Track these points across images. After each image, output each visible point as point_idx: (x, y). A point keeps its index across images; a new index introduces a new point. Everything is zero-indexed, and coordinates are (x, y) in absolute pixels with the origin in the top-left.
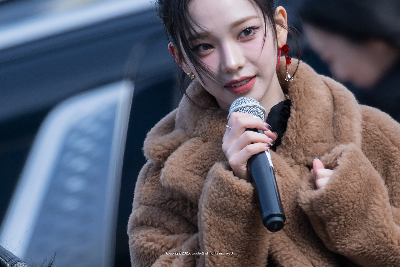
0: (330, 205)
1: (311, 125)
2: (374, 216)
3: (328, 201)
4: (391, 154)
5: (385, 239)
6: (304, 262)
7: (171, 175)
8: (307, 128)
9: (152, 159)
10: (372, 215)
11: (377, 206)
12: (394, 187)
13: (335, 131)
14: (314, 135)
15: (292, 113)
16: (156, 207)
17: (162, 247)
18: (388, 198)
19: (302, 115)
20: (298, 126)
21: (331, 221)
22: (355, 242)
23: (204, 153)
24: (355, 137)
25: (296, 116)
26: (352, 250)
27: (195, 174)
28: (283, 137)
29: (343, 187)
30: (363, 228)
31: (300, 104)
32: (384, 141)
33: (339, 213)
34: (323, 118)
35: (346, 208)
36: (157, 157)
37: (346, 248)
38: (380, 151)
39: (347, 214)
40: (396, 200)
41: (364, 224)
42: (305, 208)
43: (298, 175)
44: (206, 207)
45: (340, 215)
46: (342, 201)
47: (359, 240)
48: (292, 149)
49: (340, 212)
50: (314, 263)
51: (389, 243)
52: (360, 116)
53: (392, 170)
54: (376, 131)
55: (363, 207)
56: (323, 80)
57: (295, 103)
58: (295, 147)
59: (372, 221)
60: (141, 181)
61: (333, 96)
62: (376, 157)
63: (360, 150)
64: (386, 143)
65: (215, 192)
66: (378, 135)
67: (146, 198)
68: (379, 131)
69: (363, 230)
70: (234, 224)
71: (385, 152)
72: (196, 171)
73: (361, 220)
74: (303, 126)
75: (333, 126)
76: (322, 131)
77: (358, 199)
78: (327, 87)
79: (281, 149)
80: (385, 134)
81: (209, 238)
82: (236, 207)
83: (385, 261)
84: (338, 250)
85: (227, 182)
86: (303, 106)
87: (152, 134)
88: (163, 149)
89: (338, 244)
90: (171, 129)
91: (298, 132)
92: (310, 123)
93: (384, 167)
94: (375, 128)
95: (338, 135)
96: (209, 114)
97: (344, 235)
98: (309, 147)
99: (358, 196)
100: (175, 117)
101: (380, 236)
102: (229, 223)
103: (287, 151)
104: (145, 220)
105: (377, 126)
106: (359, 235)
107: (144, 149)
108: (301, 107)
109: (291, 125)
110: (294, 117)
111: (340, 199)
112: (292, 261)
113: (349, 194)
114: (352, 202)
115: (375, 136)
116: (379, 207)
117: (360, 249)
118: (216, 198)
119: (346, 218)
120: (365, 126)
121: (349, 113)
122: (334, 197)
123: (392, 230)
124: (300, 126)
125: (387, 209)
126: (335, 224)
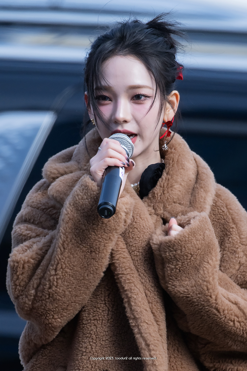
0: (174, 250)
1: (175, 189)
2: (204, 272)
3: (173, 247)
4: (229, 229)
5: (207, 292)
6: (141, 290)
8: (172, 190)
9: (47, 179)
10: (203, 270)
12: (224, 256)
13: (192, 199)
14: (175, 197)
15: (164, 175)
16: (39, 210)
18: (218, 263)
19: (171, 179)
20: (165, 186)
21: (170, 264)
22: (184, 287)
24: (205, 208)
25: (166, 179)
26: (179, 292)
28: (151, 191)
29: (188, 241)
30: (193, 278)
31: (172, 170)
32: (227, 218)
33: (179, 260)
34: (186, 186)
35: (185, 257)
37: (175, 289)
38: (221, 224)
39: (184, 262)
40: (223, 266)
41: (195, 275)
42: (154, 247)
43: (153, 223)
45: (179, 261)
46: (184, 251)
47: (187, 287)
48: (155, 202)
49: (180, 259)
50: (147, 293)
51: (209, 296)
52: (214, 192)
53: (227, 241)
54: (223, 207)
55: (198, 262)
56: (194, 157)
57: (168, 168)
58: (158, 201)
59: (202, 275)
61: (198, 171)
62: (218, 227)
63: (208, 217)
64: (227, 220)
66: (223, 211)
68: (226, 208)
69: (193, 279)
71: (225, 226)
73: (193, 271)
74: (169, 187)
75: (191, 194)
76: (182, 196)
77: (197, 254)
78: (196, 163)
79: (147, 200)
80: (229, 212)
83: (201, 309)
84: (169, 288)
86: (173, 173)
87: (52, 160)
88: (58, 174)
89: (170, 284)
90: (68, 160)
91: (163, 191)
92: (175, 187)
93: (221, 237)
94: (223, 205)
95: (193, 203)
97: (176, 278)
98: (169, 205)
99: (197, 252)
101: (204, 288)
103: (151, 202)
105: (225, 204)
106: (188, 283)
109: (160, 184)
110: (164, 178)
111: (184, 249)
112: (132, 287)
113: (191, 248)
114: (191, 254)
115: (221, 211)
116: (210, 267)
117: (186, 293)
119: (182, 265)
120: (216, 201)
121: (207, 188)
122: (179, 246)
123: (214, 287)
124: (166, 187)
125: (216, 270)
126: (173, 267)
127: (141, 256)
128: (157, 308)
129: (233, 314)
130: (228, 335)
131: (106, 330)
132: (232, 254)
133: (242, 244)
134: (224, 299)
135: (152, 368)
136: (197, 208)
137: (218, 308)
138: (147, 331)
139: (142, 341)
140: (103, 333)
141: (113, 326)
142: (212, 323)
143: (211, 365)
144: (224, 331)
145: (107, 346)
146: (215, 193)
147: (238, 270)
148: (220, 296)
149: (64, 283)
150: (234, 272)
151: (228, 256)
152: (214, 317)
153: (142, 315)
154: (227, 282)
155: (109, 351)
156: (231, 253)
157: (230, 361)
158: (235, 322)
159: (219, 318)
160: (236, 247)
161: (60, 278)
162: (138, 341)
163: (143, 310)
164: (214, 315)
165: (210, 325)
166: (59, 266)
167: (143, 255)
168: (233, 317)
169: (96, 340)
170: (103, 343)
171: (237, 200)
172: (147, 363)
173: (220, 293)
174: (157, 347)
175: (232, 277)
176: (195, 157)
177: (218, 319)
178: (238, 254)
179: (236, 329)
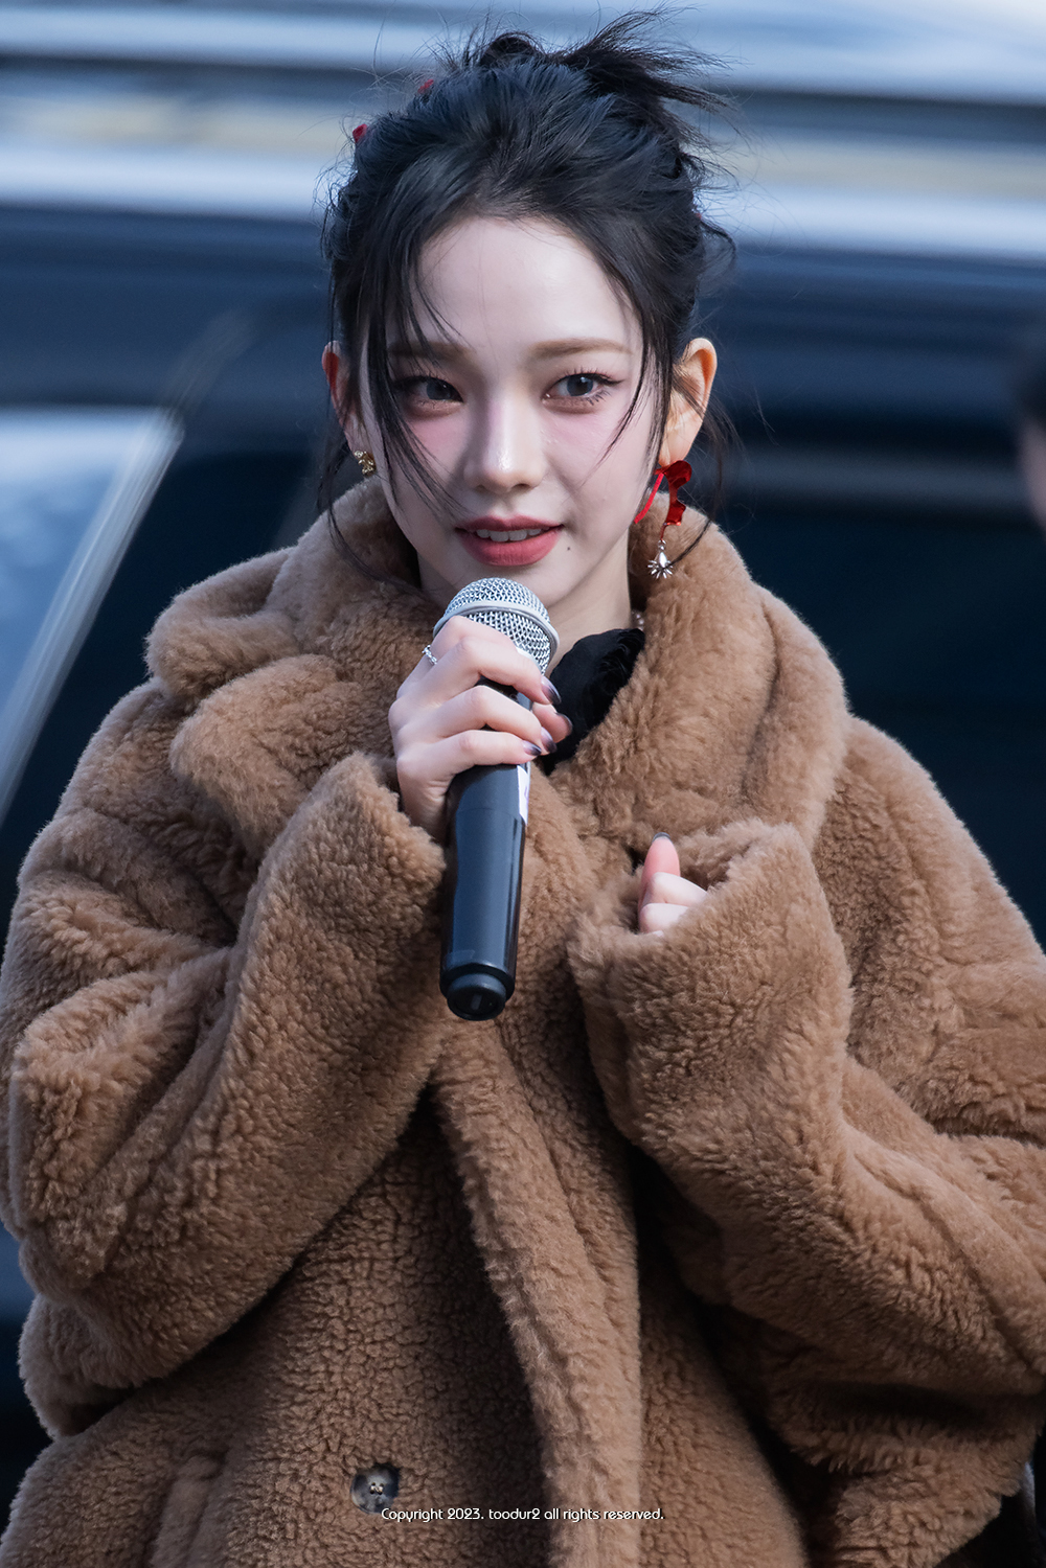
0: (663, 992)
1: (682, 730)
2: (784, 1071)
3: (661, 978)
4: (899, 897)
5: (797, 1150)
6: (528, 1140)
7: (208, 746)
8: (668, 736)
9: (165, 677)
10: (782, 1063)
11: (804, 1042)
12: (876, 1001)
13: (749, 772)
14: (683, 765)
15: (638, 677)
16: (130, 828)
17: (111, 955)
18: (845, 1029)
19: (667, 692)
20: (642, 721)
21: (650, 1043)
22: (703, 1130)
23: (329, 709)
24: (803, 810)
25: (646, 690)
26: (686, 1151)
27: (282, 765)
28: (588, 739)
29: (720, 950)
30: (741, 1096)
31: (671, 656)
32: (890, 850)
33: (683, 1028)
34: (727, 720)
35: (710, 1019)
36: (181, 678)
37: (670, 1140)
38: (867, 876)
39: (705, 1038)
40: (868, 1041)
41: (748, 1083)
42: (583, 976)
43: (594, 871)
44: (282, 877)
45: (684, 1034)
46: (705, 993)
47: (717, 1129)
48: (600, 784)
49: (687, 1026)
50: (558, 1152)
51: (807, 1165)
52: (839, 749)
53: (887, 946)
54: (876, 812)
55: (762, 1032)
56: (763, 606)
57: (655, 646)
58: (612, 781)
59: (775, 1083)
60: (108, 734)
61: (778, 663)
62: (851, 890)
63: (807, 856)
64: (892, 859)
65: (326, 841)
66: (876, 827)
67: (109, 792)
68: (886, 814)
69: (739, 1100)
70: (352, 956)
71: (881, 884)
72: (287, 755)
73: (743, 1068)
74: (656, 726)
75: (749, 754)
76: (710, 759)
77: (756, 1003)
78: (769, 631)
79: (568, 775)
80: (900, 831)
81: (262, 974)
82: (374, 909)
83: (773, 1219)
85: (373, 821)
86: (676, 667)
87: (191, 603)
88: (209, 659)
89: (649, 1121)
90: (251, 605)
91: (636, 739)
92: (682, 723)
93: (863, 931)
94: (874, 801)
95: (756, 787)
96: (383, 598)
97: (674, 1099)
98: (656, 796)
99: (759, 994)
100: (277, 572)
101: (784, 1136)
102: (336, 948)
103: (586, 786)
104: (84, 856)
105: (883, 798)
106: (722, 1112)
107: (151, 638)
108: (671, 665)
109: (623, 710)
110: (639, 688)
111: (701, 984)
112: (490, 1126)
113: (733, 979)
114: (733, 1004)
115: (868, 826)
116: (810, 1048)
117: (710, 1157)
118: (321, 860)
119: (698, 1050)
120: (847, 785)
121: (812, 730)
122: (683, 972)
123: (829, 1131)
124: (647, 723)
125: (833, 1061)
126: (661, 1055)
127: (533, 1009)
128: (601, 1211)
129: (904, 1235)
130: (882, 1322)
131: (387, 1300)
132: (905, 995)
133: (947, 959)
134: (867, 1177)
135: (576, 1450)
136: (771, 811)
137: (847, 1214)
138: (558, 1303)
139: (537, 1342)
140: (375, 1313)
141: (415, 1285)
142: (819, 1276)
143: (812, 1441)
144: (866, 1305)
145: (391, 1363)
146: (845, 754)
147: (930, 1061)
148: (852, 1166)
149: (244, 1186)
150: (913, 1067)
151: (891, 1004)
152: (829, 1251)
153: (535, 1237)
154: (880, 1106)
155: (397, 1386)
156: (902, 990)
157: (887, 1424)
158: (914, 1268)
159: (850, 1252)
160: (924, 969)
161: (231, 1170)
162: (519, 1343)
163: (538, 1217)
164: (828, 1241)
165: (811, 1282)
166: (229, 1124)
167: (542, 1004)
168: (903, 1251)
169: (345, 1341)
170: (375, 1351)
171: (932, 784)
172: (557, 1431)
173: (849, 1153)
174: (597, 1366)
175: (905, 1089)
176: (766, 603)
177: (846, 1259)
178: (931, 995)
179: (918, 1299)
